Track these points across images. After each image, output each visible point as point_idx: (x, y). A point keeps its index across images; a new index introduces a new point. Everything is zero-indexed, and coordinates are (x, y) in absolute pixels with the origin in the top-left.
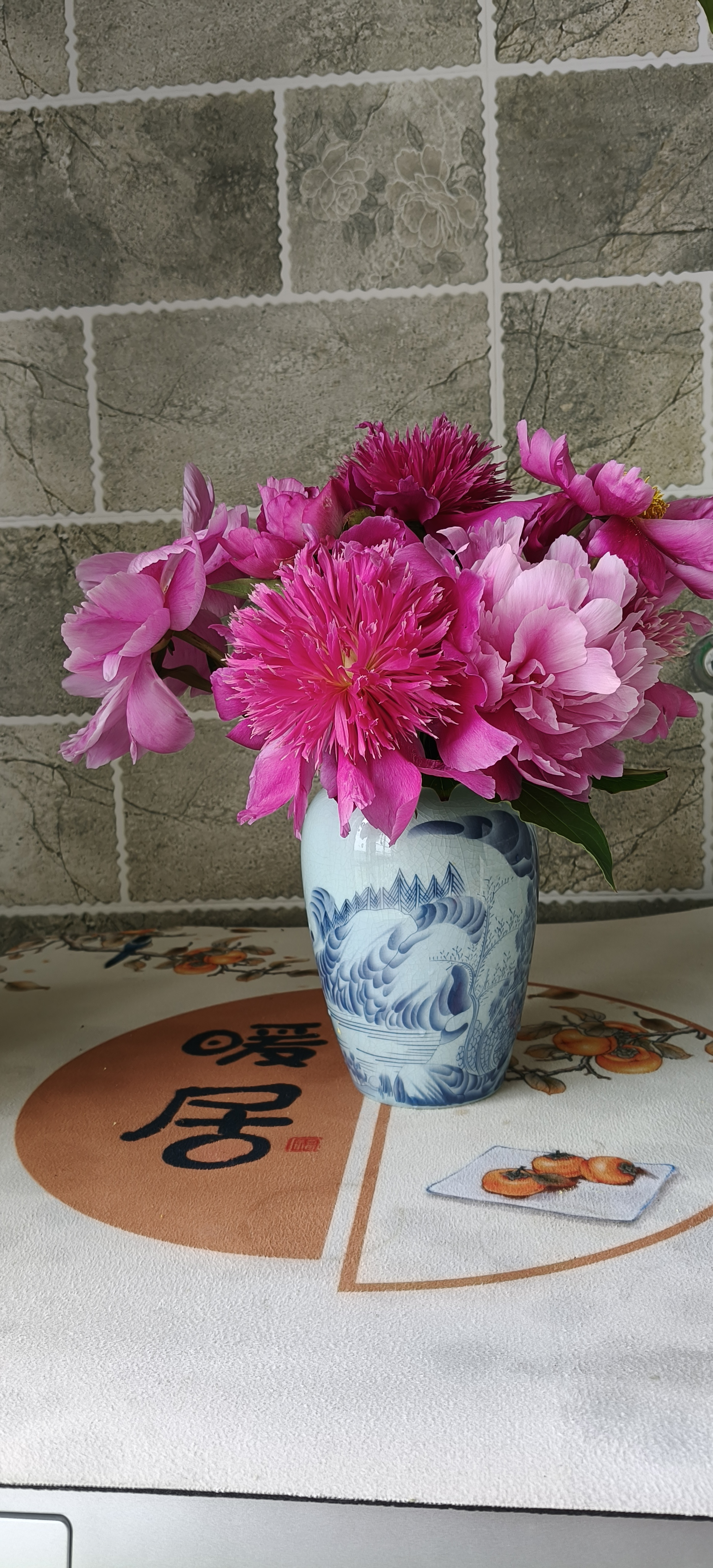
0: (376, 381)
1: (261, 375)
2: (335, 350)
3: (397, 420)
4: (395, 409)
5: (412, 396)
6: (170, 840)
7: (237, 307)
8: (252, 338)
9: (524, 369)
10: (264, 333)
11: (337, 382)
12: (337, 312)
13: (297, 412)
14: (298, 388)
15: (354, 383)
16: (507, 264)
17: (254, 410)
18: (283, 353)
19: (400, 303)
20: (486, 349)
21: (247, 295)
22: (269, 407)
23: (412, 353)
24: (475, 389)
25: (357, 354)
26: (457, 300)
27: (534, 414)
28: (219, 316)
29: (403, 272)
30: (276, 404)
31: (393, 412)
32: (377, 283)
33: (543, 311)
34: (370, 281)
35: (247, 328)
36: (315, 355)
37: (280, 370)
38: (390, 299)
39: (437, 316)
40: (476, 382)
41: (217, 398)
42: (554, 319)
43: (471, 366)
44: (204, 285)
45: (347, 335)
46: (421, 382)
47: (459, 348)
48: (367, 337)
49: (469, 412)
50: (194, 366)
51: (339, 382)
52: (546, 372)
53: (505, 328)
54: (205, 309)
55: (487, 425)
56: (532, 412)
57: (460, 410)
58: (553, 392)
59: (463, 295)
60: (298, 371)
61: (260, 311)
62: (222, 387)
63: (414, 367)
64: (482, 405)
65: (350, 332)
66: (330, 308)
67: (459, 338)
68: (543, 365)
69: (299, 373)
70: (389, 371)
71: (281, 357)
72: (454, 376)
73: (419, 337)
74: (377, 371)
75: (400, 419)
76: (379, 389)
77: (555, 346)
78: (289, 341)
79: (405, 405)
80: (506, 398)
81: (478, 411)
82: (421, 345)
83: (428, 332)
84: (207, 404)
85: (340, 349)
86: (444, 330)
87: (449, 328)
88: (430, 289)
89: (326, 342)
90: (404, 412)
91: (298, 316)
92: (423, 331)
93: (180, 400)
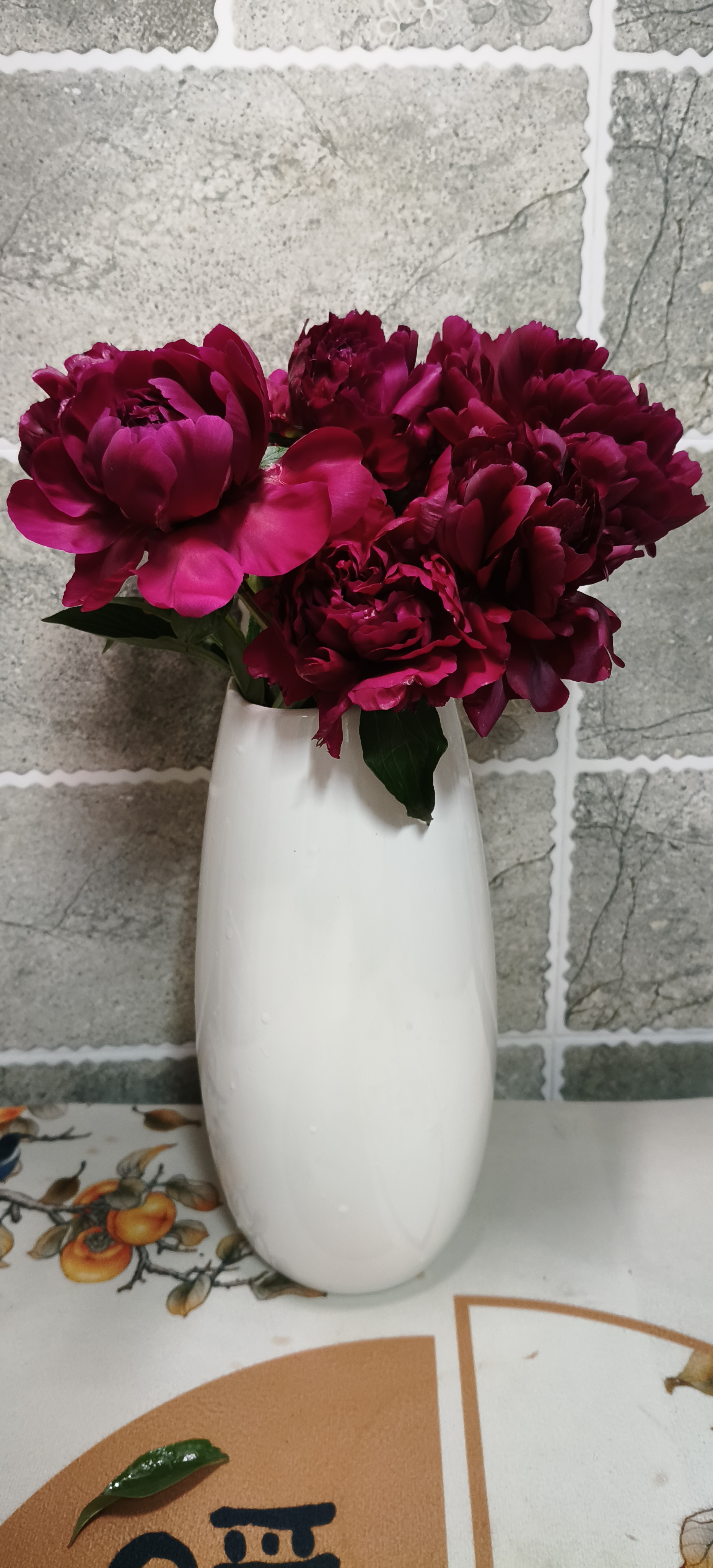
0: (385, 222)
1: (177, 203)
2: (313, 162)
3: (419, 295)
4: (417, 276)
5: (447, 252)
6: (39, 963)
7: (133, 71)
8: (160, 132)
9: (643, 214)
10: (182, 124)
11: (314, 222)
12: (317, 90)
13: (243, 273)
14: (244, 230)
15: (345, 225)
16: (628, 15)
17: (168, 269)
18: (217, 163)
19: (432, 77)
20: (580, 175)
21: (151, 48)
22: (192, 262)
23: (450, 174)
24: (557, 246)
25: (352, 170)
26: (535, 78)
27: (654, 296)
28: (98, 86)
29: (441, 18)
30: (205, 258)
31: (412, 281)
32: (391, 36)
33: (684, 110)
34: (378, 32)
35: (152, 112)
36: (275, 168)
37: (213, 195)
38: (414, 69)
39: (498, 106)
40: (559, 233)
41: (98, 243)
42: (702, 125)
43: (552, 204)
44: (70, 23)
45: (335, 134)
46: (464, 228)
47: (533, 169)
48: (370, 139)
49: (544, 286)
50: (55, 181)
51: (318, 221)
52: (679, 222)
53: (615, 137)
54: (71, 72)
55: (574, 311)
56: (650, 293)
57: (530, 281)
58: (689, 259)
59: (546, 70)
60: (245, 197)
61: (174, 81)
62: (106, 223)
63: (453, 200)
64: (567, 274)
65: (340, 129)
66: (305, 81)
67: (535, 151)
68: (676, 209)
69: (247, 202)
70: (408, 204)
71: (215, 170)
72: (521, 219)
73: (464, 144)
74: (387, 203)
75: (425, 292)
76: (390, 237)
77: (699, 175)
78: (228, 140)
79: (435, 269)
80: (608, 264)
81: (560, 285)
82: (468, 159)
83: (481, 137)
84: (78, 253)
85: (320, 160)
86: (509, 133)
87: (518, 130)
88: (487, 53)
89: (295, 145)
90: (431, 281)
91: (246, 94)
92: (471, 134)
93: (30, 244)
